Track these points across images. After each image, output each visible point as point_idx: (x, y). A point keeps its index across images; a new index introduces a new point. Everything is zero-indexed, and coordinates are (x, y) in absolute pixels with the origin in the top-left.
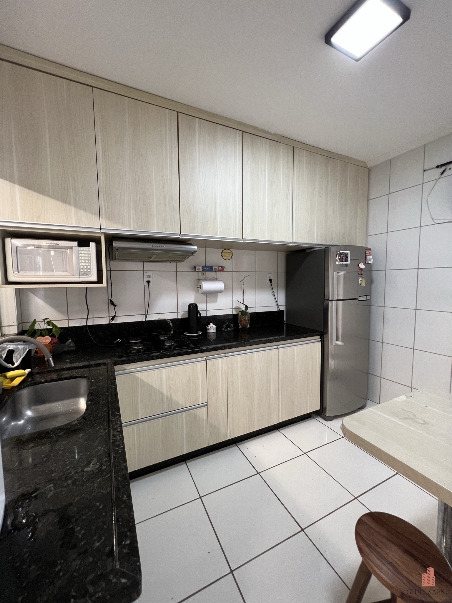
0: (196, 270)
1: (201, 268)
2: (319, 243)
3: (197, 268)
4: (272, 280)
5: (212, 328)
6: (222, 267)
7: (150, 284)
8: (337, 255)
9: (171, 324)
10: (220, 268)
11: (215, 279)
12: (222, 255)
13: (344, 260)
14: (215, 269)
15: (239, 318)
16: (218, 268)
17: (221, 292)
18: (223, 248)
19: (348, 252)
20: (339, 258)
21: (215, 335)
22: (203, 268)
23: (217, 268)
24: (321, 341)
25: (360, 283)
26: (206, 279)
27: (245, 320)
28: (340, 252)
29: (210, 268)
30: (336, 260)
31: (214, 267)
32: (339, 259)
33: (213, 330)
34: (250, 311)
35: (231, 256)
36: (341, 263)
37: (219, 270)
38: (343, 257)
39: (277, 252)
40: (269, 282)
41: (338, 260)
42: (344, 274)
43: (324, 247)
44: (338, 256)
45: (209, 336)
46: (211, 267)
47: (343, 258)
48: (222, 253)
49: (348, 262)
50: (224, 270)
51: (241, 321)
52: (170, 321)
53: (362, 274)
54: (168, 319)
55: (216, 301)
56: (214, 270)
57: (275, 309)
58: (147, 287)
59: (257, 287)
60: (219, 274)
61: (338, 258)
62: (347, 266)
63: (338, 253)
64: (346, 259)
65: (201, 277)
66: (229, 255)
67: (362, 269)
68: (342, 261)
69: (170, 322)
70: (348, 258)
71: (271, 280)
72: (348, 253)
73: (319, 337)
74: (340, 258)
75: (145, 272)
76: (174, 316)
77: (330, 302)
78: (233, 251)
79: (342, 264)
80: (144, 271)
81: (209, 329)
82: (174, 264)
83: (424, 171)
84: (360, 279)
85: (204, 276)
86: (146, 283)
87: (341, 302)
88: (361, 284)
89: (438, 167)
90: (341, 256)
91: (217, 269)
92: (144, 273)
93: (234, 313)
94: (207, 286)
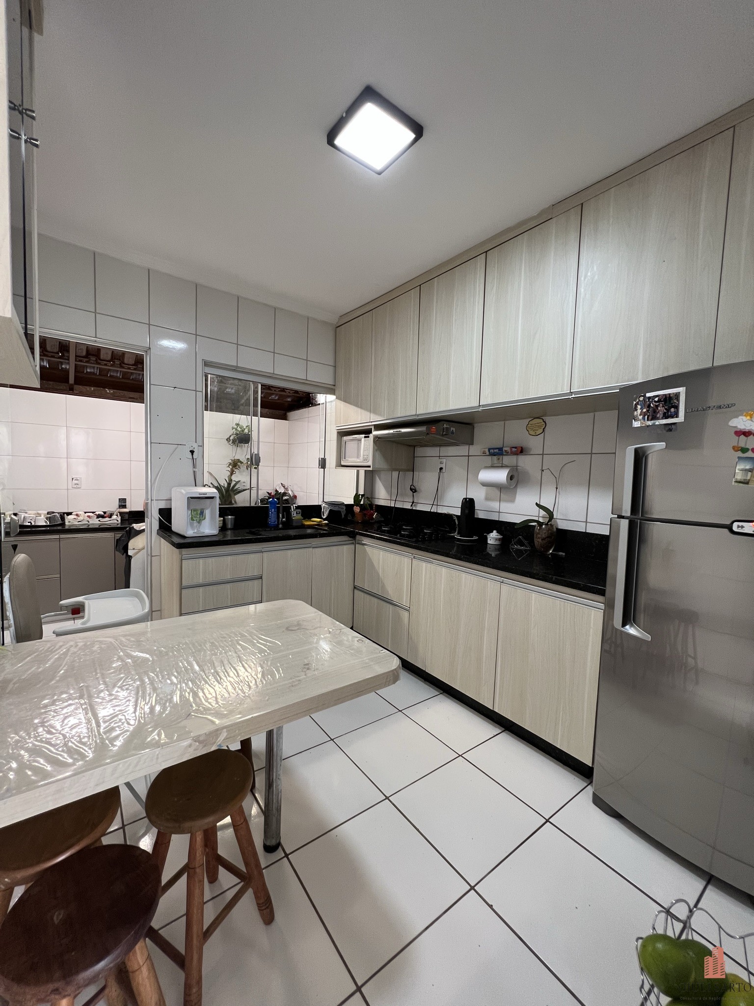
3: (485, 451)
5: (493, 537)
6: (516, 447)
7: (443, 471)
8: (637, 404)
9: (457, 522)
10: (514, 450)
12: (528, 428)
13: (660, 415)
14: (506, 451)
16: (511, 450)
18: (532, 417)
19: (680, 389)
20: (645, 410)
22: (489, 451)
23: (508, 449)
25: (740, 477)
28: (648, 395)
29: (499, 451)
30: (634, 419)
31: (504, 449)
32: (644, 414)
33: (496, 541)
35: (543, 428)
36: (650, 423)
37: (513, 453)
38: (657, 406)
41: (641, 417)
44: (639, 407)
45: (486, 547)
46: (501, 449)
47: (655, 411)
48: (529, 426)
49: (677, 417)
54: (455, 515)
56: (505, 453)
59: (589, 483)
61: (639, 411)
62: (670, 430)
63: (642, 399)
64: (668, 410)
65: (495, 463)
66: (540, 427)
68: (654, 418)
69: (455, 518)
70: (677, 407)
72: (677, 395)
74: (648, 411)
75: (439, 458)
78: (547, 419)
79: (654, 425)
80: (439, 456)
81: (489, 539)
82: (466, 447)
85: (499, 462)
88: (743, 483)
90: (649, 406)
91: (509, 451)
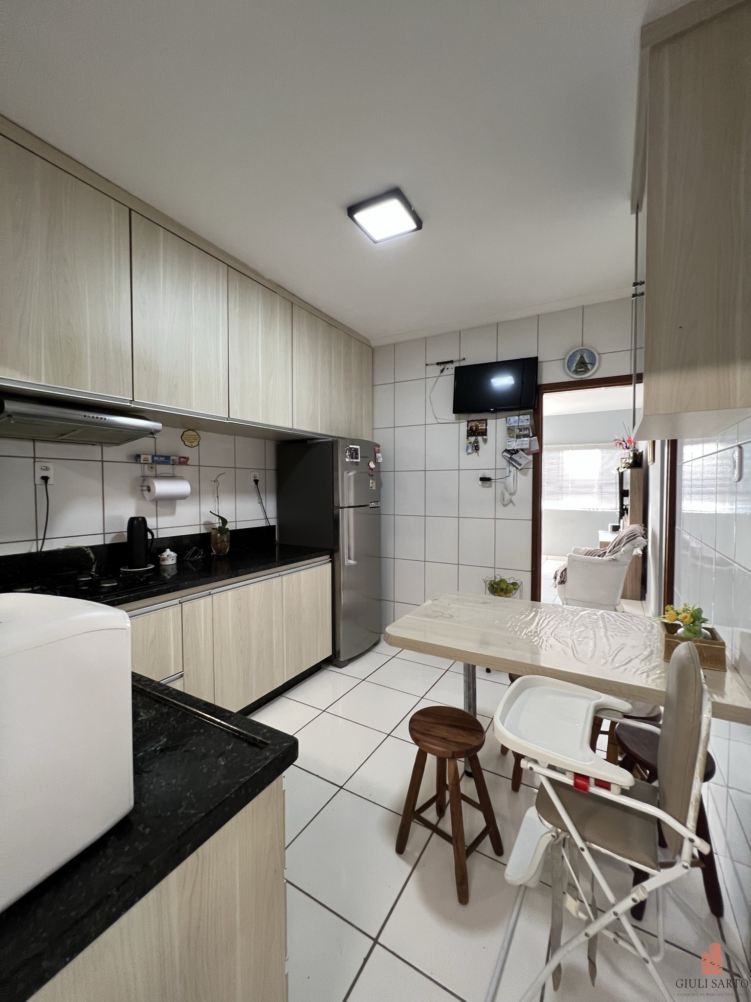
0: (142, 461)
1: (150, 457)
2: (323, 433)
3: (143, 457)
4: (258, 480)
5: (170, 557)
6: (184, 458)
7: (50, 482)
8: (347, 450)
9: (92, 555)
10: (182, 459)
11: (172, 477)
12: (183, 439)
13: (354, 457)
14: (173, 460)
15: (213, 539)
16: (179, 460)
17: (183, 497)
18: (184, 428)
19: (358, 447)
21: (175, 567)
22: (153, 458)
23: (176, 458)
24: (330, 561)
25: (371, 486)
26: (158, 477)
27: (223, 541)
28: (350, 446)
29: (165, 459)
30: (346, 457)
31: (172, 458)
32: (349, 456)
33: (172, 560)
34: (230, 526)
35: (198, 441)
36: (351, 460)
37: (180, 463)
38: (353, 452)
39: (263, 441)
40: (253, 483)
42: (355, 474)
43: (330, 439)
45: (164, 571)
46: (167, 458)
47: (353, 454)
48: (184, 436)
49: (358, 459)
50: (188, 463)
51: (217, 544)
52: (89, 549)
53: (372, 476)
54: (86, 547)
55: (173, 513)
56: (171, 463)
57: (262, 524)
58: (41, 488)
59: (236, 491)
60: (180, 470)
61: (347, 453)
62: (357, 465)
63: (348, 447)
64: (356, 455)
65: (147, 472)
66: (195, 439)
67: (372, 469)
68: (352, 458)
70: (358, 454)
71: (256, 481)
72: (358, 449)
73: (327, 557)
74: (350, 454)
75: (36, 460)
76: (98, 541)
77: (340, 510)
78: (200, 433)
79: (353, 461)
80: (34, 458)
81: (164, 560)
82: (98, 449)
83: (427, 365)
84: (371, 482)
85: (152, 471)
86: (39, 481)
87: (352, 509)
88: (371, 488)
89: (438, 364)
90: (351, 452)
91: (177, 460)
92: (35, 462)
93: (203, 531)
94: (162, 487)
